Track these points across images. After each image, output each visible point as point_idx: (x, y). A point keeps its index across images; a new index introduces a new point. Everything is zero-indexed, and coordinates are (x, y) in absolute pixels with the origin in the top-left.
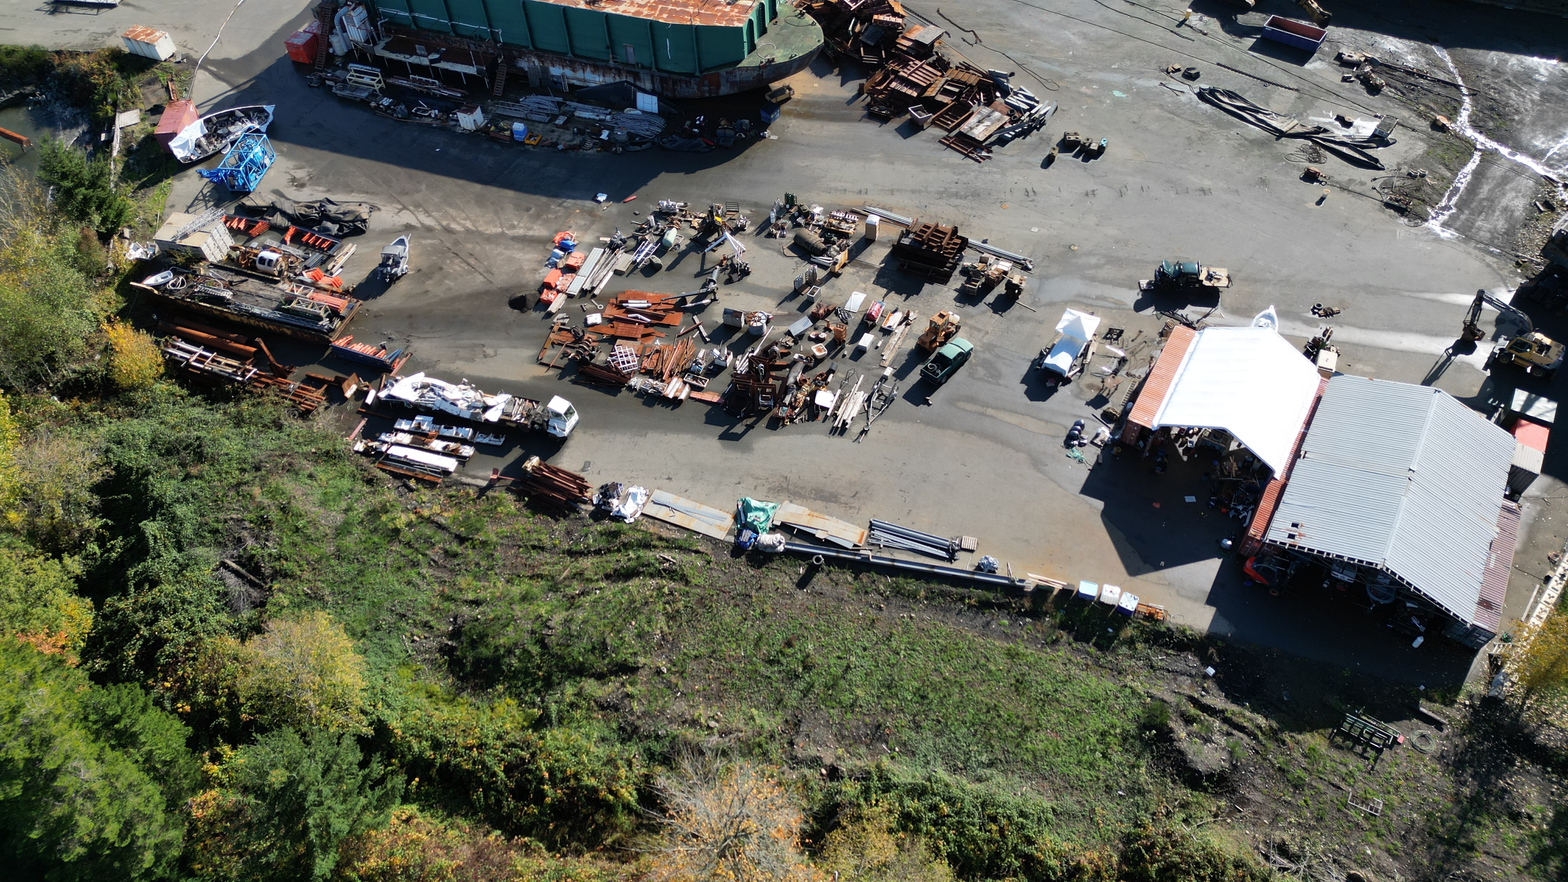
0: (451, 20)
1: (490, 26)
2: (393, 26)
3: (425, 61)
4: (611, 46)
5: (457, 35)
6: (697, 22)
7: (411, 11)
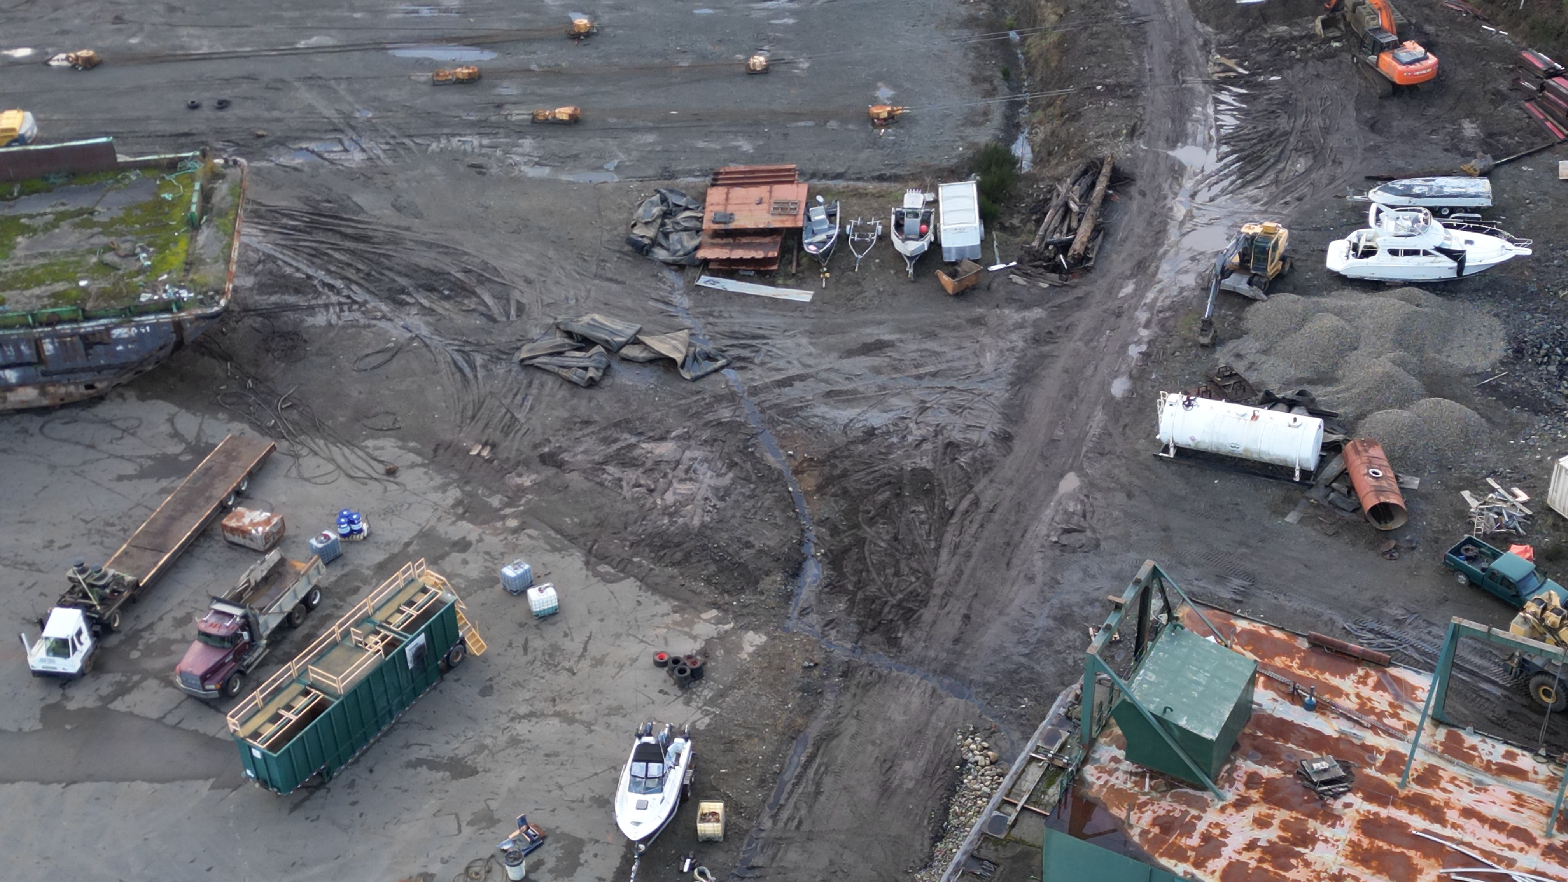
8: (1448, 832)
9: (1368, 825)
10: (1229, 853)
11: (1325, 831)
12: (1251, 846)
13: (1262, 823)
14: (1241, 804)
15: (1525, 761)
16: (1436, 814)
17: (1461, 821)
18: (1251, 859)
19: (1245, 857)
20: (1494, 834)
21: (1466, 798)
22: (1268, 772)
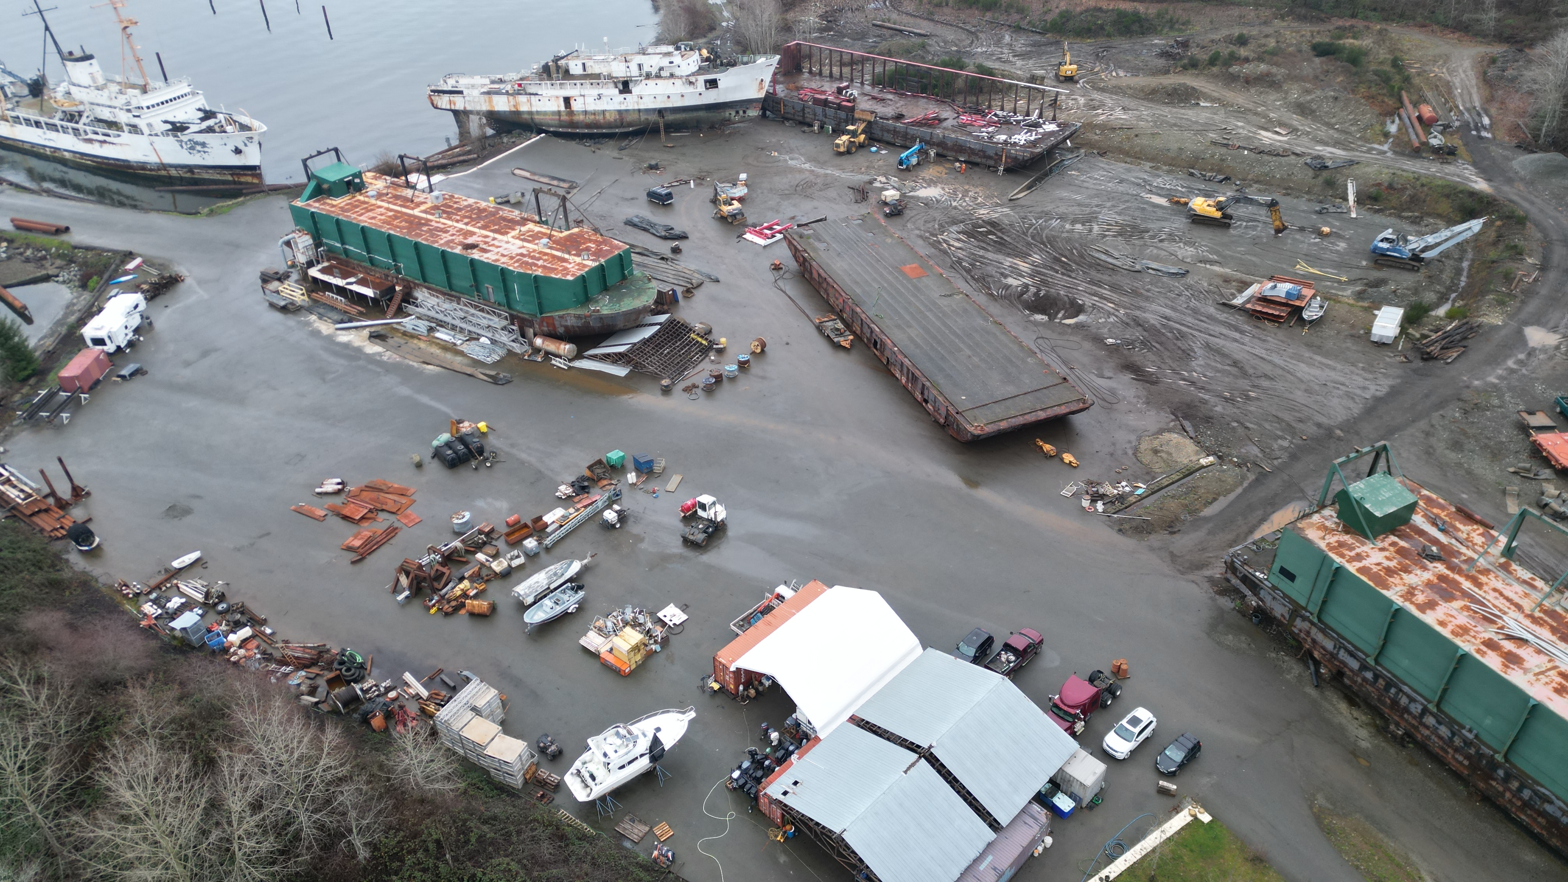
0: (369, 253)
1: (394, 260)
2: (331, 254)
3: (340, 282)
4: (477, 286)
5: (372, 264)
6: (539, 272)
7: (343, 243)
8: (1481, 592)
9: (1442, 578)
10: (1365, 563)
11: (1419, 572)
12: (1378, 564)
13: (1388, 558)
14: (1382, 549)
15: (1539, 583)
16: (1479, 585)
17: (1491, 592)
18: (1375, 569)
19: (1373, 567)
20: (1505, 601)
21: (1499, 585)
22: (1402, 543)
